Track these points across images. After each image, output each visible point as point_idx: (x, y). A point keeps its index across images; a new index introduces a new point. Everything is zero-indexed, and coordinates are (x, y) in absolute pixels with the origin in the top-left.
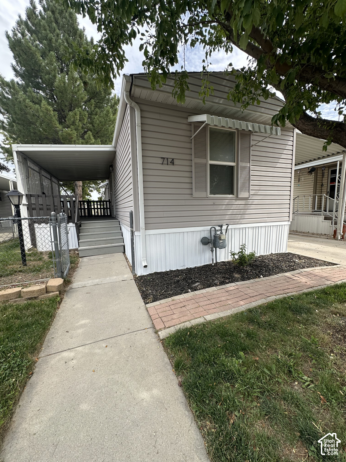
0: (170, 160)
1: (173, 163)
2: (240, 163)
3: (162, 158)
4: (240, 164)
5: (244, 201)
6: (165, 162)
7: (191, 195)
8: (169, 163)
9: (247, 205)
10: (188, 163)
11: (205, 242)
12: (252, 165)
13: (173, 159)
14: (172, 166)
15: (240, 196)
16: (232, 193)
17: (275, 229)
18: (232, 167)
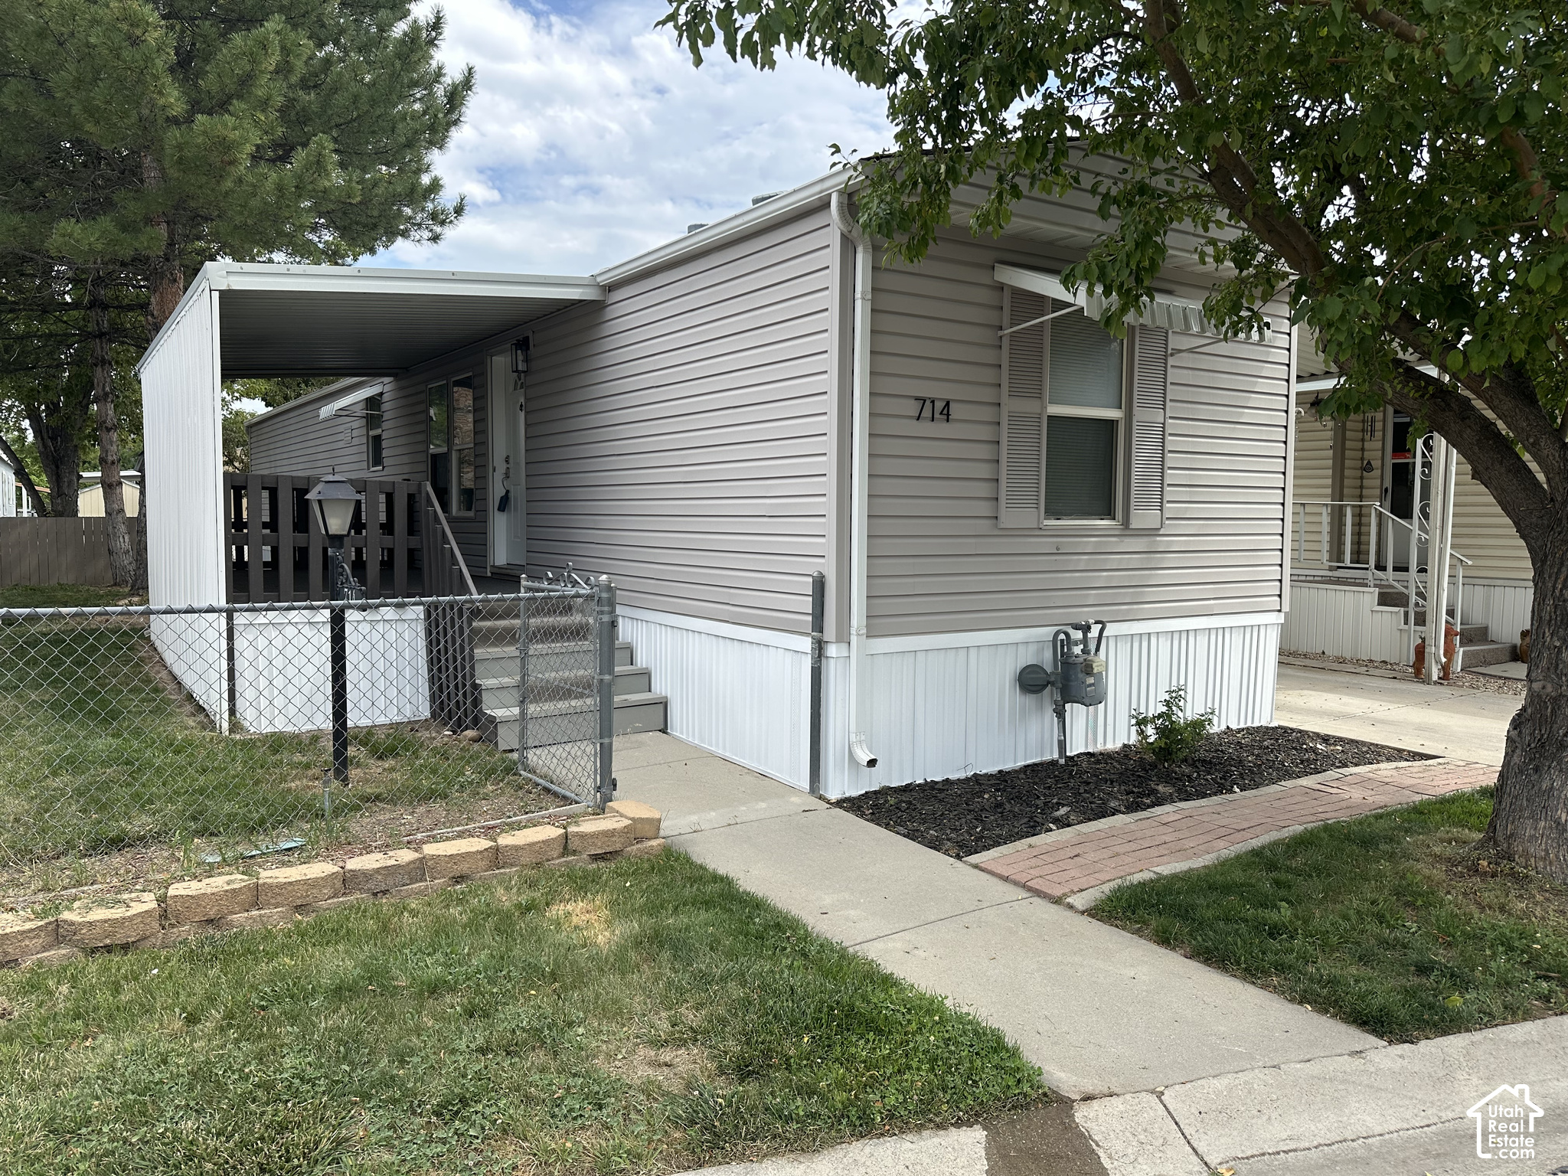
0: (939, 405)
1: (948, 415)
2: (1136, 410)
3: (917, 399)
4: (1139, 414)
5: (1145, 539)
6: (927, 413)
7: (994, 521)
8: (937, 415)
9: (1152, 555)
10: (987, 413)
11: (1030, 681)
12: (1171, 418)
13: (948, 404)
14: (945, 425)
15: (1135, 524)
16: (1108, 512)
17: (1237, 638)
18: (1110, 425)
